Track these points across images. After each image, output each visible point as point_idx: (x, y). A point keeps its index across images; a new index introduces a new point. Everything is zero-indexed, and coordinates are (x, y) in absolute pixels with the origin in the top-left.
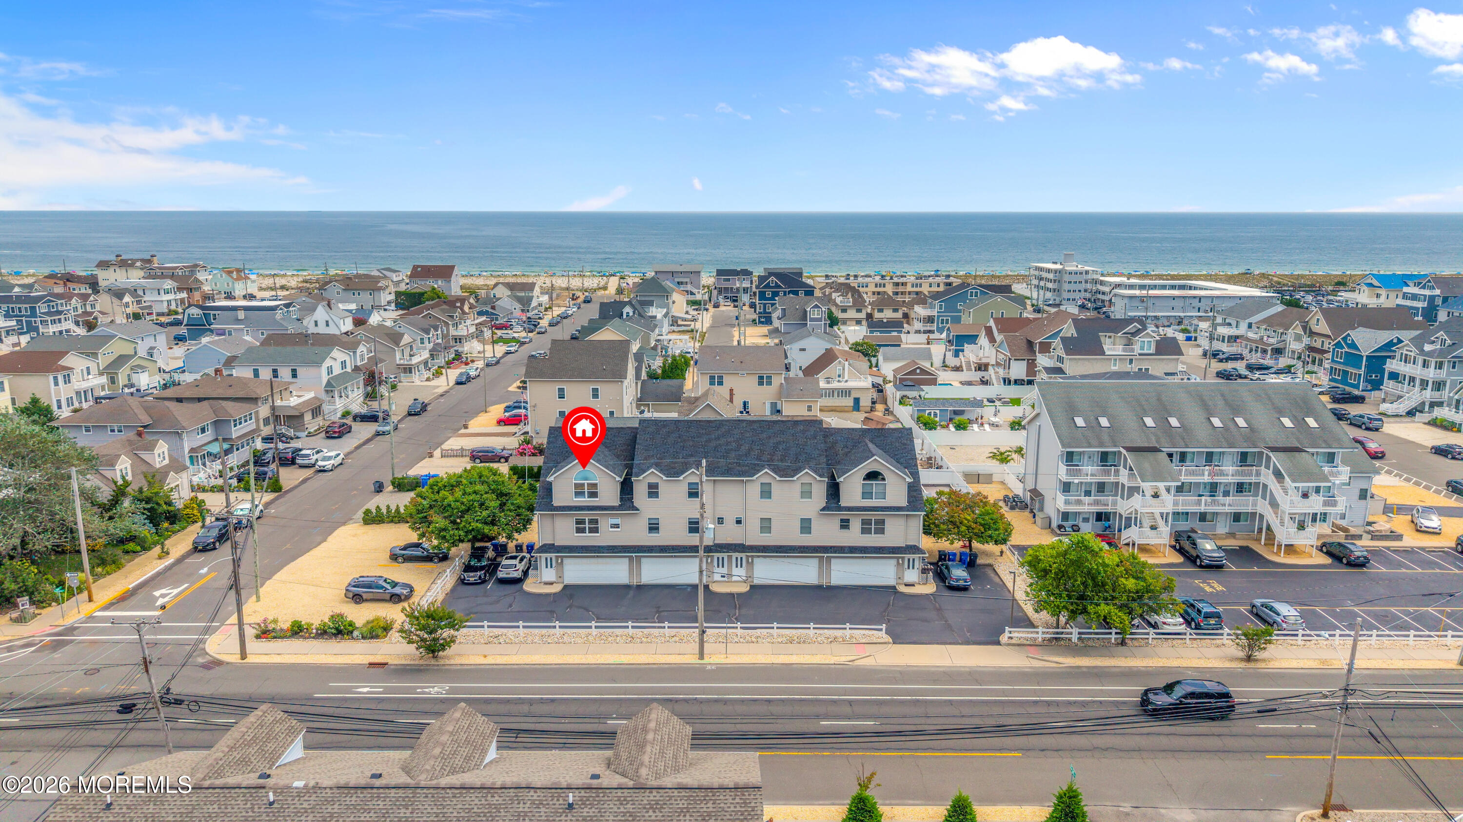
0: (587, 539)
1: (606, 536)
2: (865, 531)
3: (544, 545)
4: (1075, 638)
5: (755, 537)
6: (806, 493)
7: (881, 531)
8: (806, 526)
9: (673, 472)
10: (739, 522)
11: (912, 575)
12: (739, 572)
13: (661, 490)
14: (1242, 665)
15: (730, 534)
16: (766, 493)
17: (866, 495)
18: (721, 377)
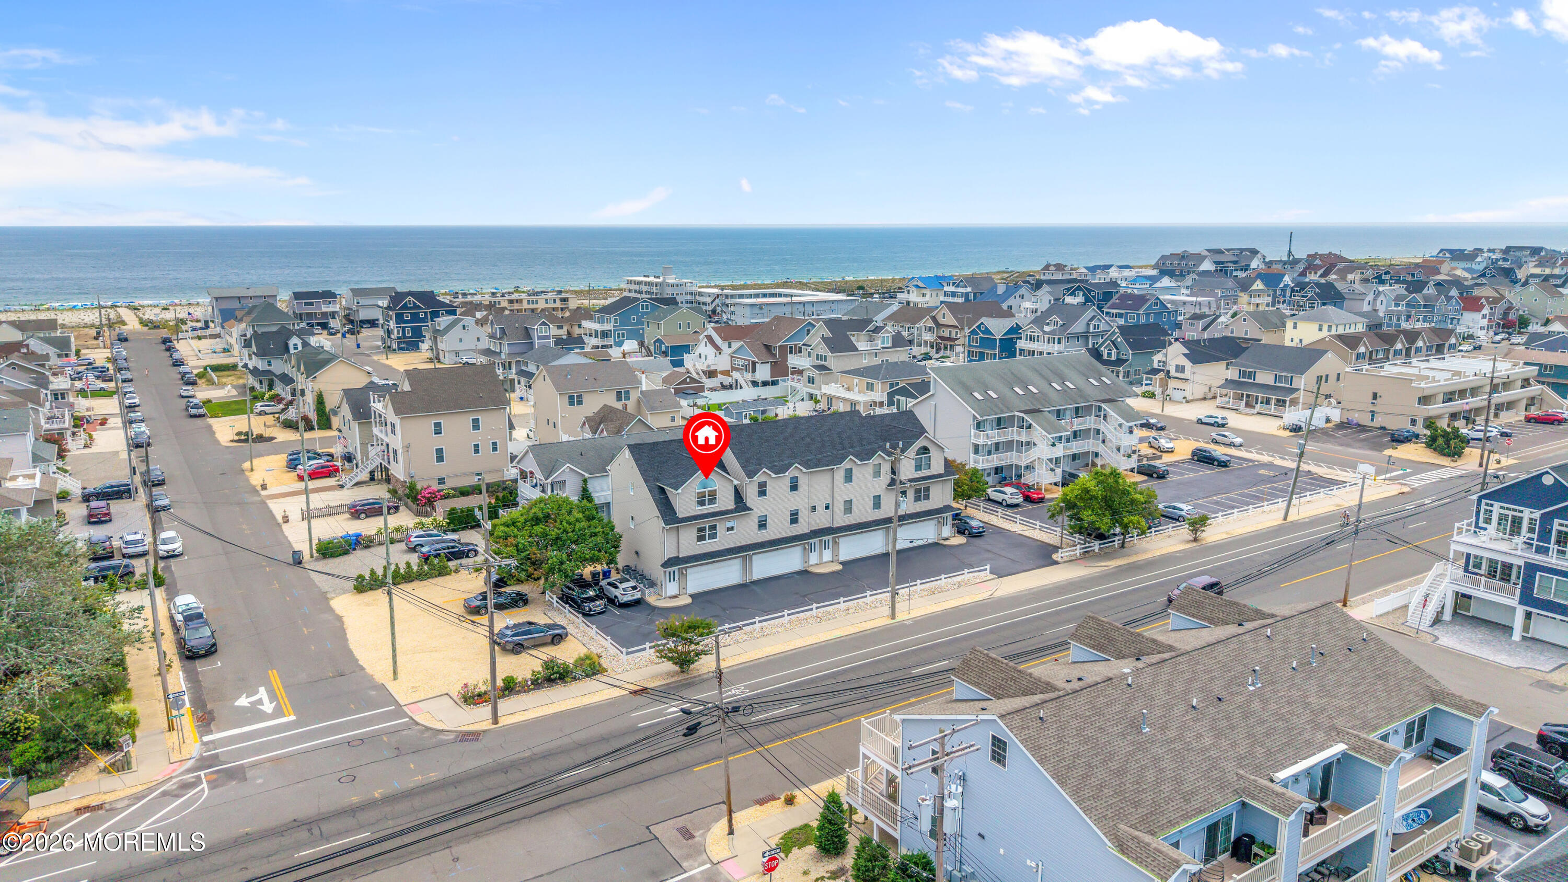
0: (710, 545)
1: (723, 540)
2: (917, 499)
3: (669, 559)
4: (1096, 549)
5: (841, 520)
6: (877, 474)
7: (927, 497)
8: (877, 502)
9: (780, 470)
10: (827, 508)
11: (947, 531)
12: (827, 555)
13: (769, 489)
14: (1195, 544)
15: (822, 520)
16: (849, 477)
17: (918, 468)
18: (580, 397)
